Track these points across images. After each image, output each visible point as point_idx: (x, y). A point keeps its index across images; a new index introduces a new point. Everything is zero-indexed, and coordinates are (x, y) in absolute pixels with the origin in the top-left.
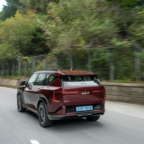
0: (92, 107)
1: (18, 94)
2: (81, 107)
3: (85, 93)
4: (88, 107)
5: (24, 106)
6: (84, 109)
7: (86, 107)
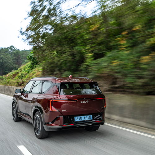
0: (91, 116)
1: (13, 102)
2: (80, 117)
3: (84, 102)
4: (87, 116)
5: (19, 115)
6: (83, 118)
7: (85, 116)
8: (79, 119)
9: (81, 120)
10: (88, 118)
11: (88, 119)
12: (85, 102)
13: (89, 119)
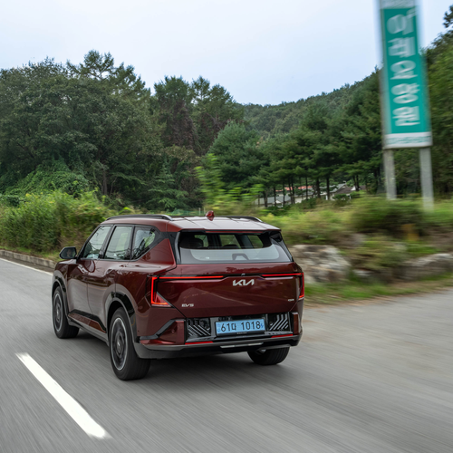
0: (262, 321)
1: (55, 286)
2: (230, 323)
3: (242, 283)
5: (72, 321)
6: (240, 327)
7: (245, 322)
8: (227, 327)
9: (234, 331)
10: (251, 325)
11: (251, 330)
12: (244, 284)
13: (256, 329)
